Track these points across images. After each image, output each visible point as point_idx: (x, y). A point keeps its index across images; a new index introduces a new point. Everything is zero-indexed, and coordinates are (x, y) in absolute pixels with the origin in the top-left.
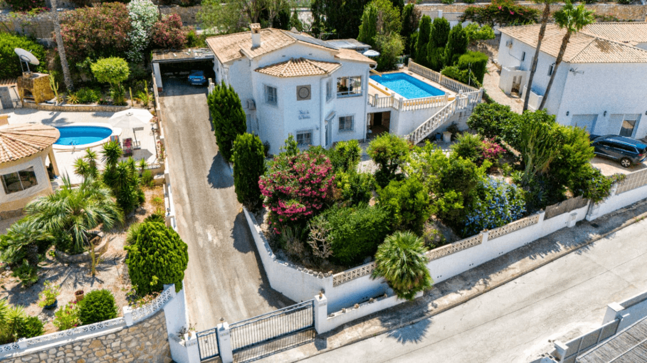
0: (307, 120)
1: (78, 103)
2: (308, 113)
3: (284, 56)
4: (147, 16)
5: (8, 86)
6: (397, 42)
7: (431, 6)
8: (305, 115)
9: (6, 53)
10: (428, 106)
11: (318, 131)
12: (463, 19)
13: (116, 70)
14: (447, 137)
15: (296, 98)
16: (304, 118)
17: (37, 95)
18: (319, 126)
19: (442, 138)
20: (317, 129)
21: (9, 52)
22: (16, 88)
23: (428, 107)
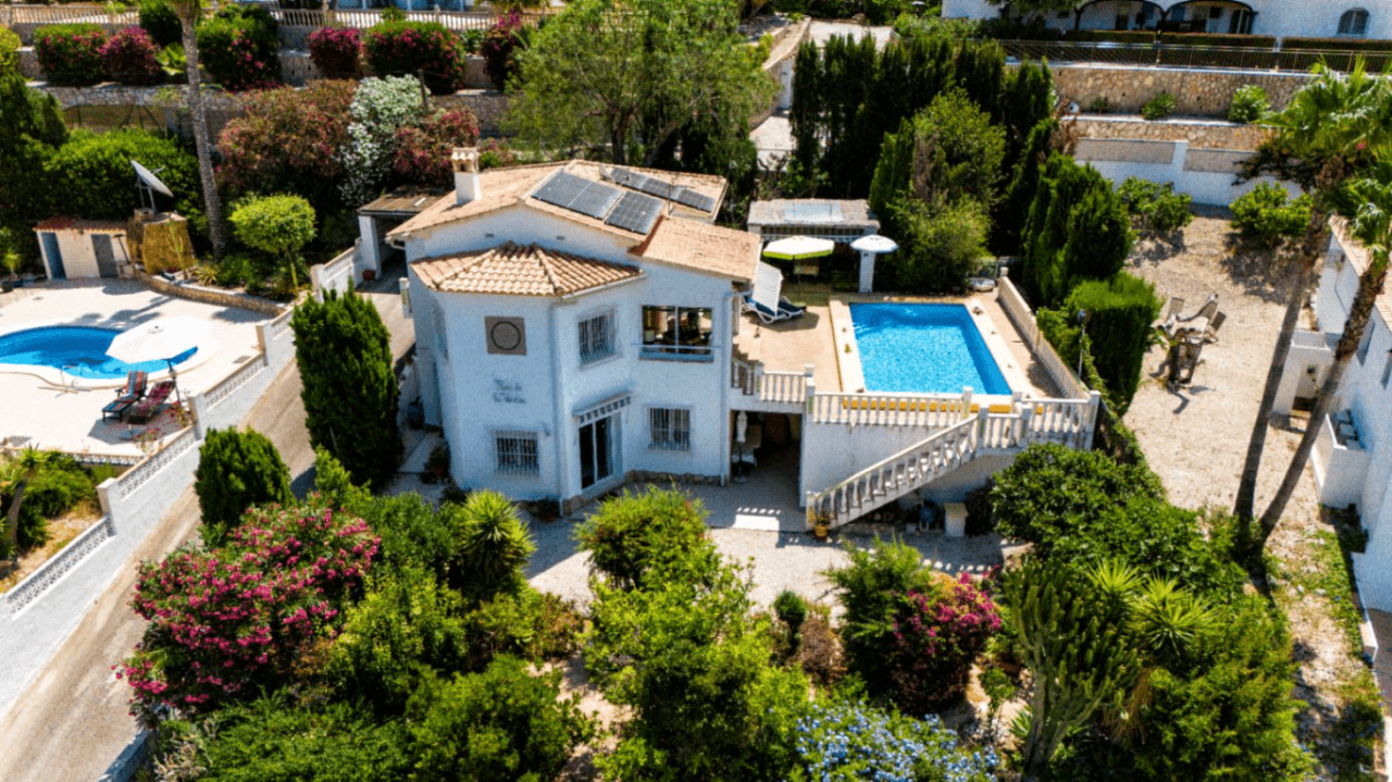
0: (512, 405)
1: (213, 283)
2: (518, 388)
3: (490, 236)
4: (386, 113)
5: (111, 233)
6: (969, 222)
7: (1190, 128)
8: (513, 394)
9: (117, 167)
10: (902, 419)
11: (550, 440)
12: (1249, 168)
13: (273, 224)
14: (955, 521)
15: (484, 346)
16: (509, 400)
17: (150, 259)
18: (551, 427)
19: (939, 521)
20: (548, 434)
21: (121, 167)
22: (124, 239)
23: (901, 422)
